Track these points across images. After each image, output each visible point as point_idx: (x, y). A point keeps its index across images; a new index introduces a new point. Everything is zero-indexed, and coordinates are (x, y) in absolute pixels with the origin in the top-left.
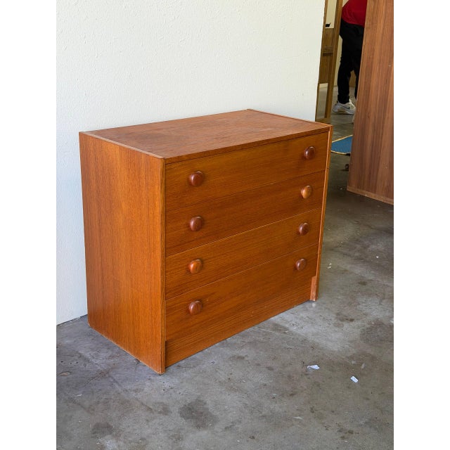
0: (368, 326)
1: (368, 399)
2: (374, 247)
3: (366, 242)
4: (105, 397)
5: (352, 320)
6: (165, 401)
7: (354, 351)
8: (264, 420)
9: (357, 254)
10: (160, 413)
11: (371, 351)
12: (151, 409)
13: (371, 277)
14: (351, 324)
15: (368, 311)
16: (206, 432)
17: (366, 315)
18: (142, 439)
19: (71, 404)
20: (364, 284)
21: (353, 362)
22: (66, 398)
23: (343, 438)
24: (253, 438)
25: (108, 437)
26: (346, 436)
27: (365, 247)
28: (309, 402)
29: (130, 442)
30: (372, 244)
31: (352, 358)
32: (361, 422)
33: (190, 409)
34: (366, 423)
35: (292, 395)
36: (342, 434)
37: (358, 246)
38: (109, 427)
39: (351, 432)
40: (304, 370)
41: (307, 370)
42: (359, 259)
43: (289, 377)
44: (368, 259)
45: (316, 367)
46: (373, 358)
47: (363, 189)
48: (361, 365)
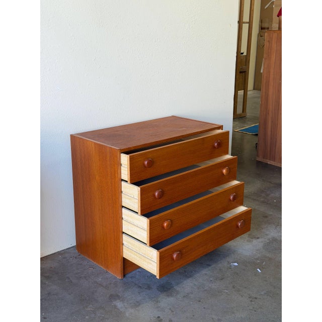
0: (268, 241)
1: (266, 281)
2: (273, 195)
3: (268, 192)
4: (114, 280)
5: (258, 238)
6: (148, 283)
7: (259, 255)
8: (206, 292)
9: (262, 199)
10: (146, 289)
11: (268, 255)
12: (141, 287)
13: (271, 213)
14: (258, 240)
15: (268, 233)
16: (172, 298)
17: (267, 235)
18: (137, 302)
19: (96, 285)
20: (266, 217)
21: (258, 261)
22: (92, 281)
23: (251, 301)
24: (200, 301)
25: (118, 301)
26: (253, 300)
27: (268, 195)
28: (231, 283)
29: (131, 303)
30: (272, 193)
31: (257, 259)
32: (262, 293)
33: (163, 287)
34: (265, 293)
35: (222, 279)
36: (251, 299)
37: (263, 195)
38: (118, 296)
39: (256, 298)
40: (229, 266)
41: (231, 266)
42: (263, 202)
43: (220, 270)
44: (269, 202)
45: (236, 264)
46: (270, 259)
47: (267, 159)
48: (263, 263)
